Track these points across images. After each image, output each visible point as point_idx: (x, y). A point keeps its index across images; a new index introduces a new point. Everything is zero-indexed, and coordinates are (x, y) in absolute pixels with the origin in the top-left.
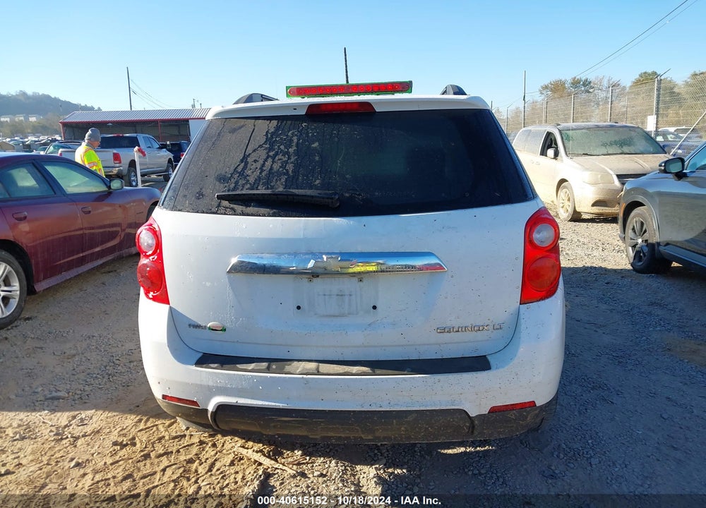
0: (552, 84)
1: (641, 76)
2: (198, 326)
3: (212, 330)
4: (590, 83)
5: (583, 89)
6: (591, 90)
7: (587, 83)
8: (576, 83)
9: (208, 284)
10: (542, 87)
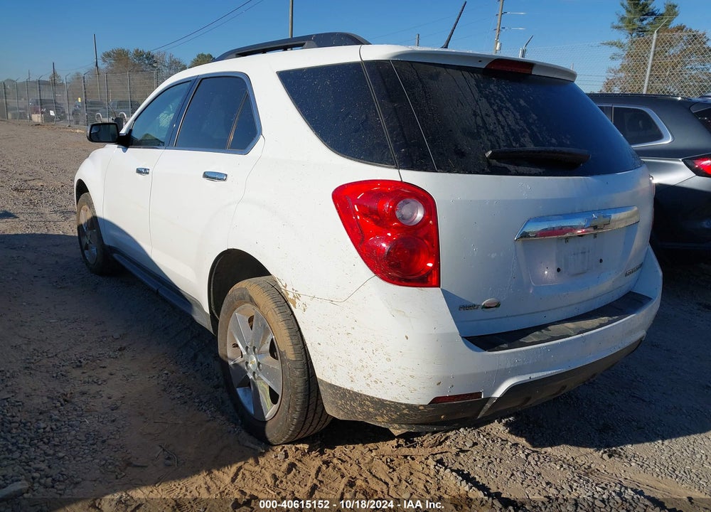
0: (114, 53)
1: (198, 56)
2: (473, 307)
3: (487, 308)
4: (153, 57)
5: (147, 62)
6: (155, 65)
7: (150, 57)
8: (139, 54)
9: (493, 256)
10: (105, 55)
